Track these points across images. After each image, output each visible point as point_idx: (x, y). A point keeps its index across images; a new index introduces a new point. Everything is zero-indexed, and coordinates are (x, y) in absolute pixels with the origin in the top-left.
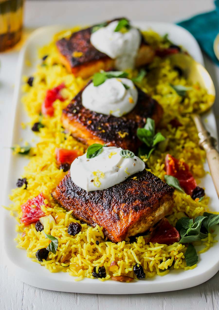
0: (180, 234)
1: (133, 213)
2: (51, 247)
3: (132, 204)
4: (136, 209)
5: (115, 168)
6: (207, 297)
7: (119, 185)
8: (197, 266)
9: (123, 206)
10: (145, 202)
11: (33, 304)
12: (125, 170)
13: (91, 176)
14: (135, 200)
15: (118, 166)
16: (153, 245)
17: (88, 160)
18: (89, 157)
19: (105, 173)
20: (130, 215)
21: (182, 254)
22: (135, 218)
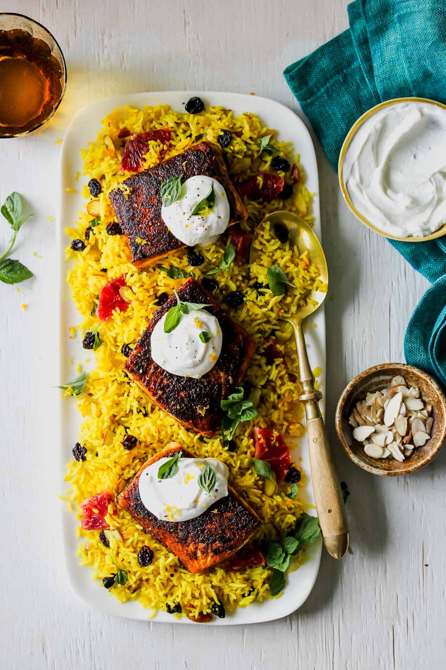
0: (266, 561)
1: (212, 557)
2: (119, 579)
3: (212, 547)
4: (216, 552)
5: (192, 505)
6: (293, 622)
7: (196, 519)
8: (283, 593)
9: (201, 545)
10: (226, 545)
11: (102, 629)
12: (204, 506)
13: (165, 511)
14: (214, 541)
15: (196, 501)
16: (235, 575)
17: (160, 481)
18: (160, 477)
19: (180, 510)
20: (209, 558)
21: (266, 586)
22: (215, 561)
